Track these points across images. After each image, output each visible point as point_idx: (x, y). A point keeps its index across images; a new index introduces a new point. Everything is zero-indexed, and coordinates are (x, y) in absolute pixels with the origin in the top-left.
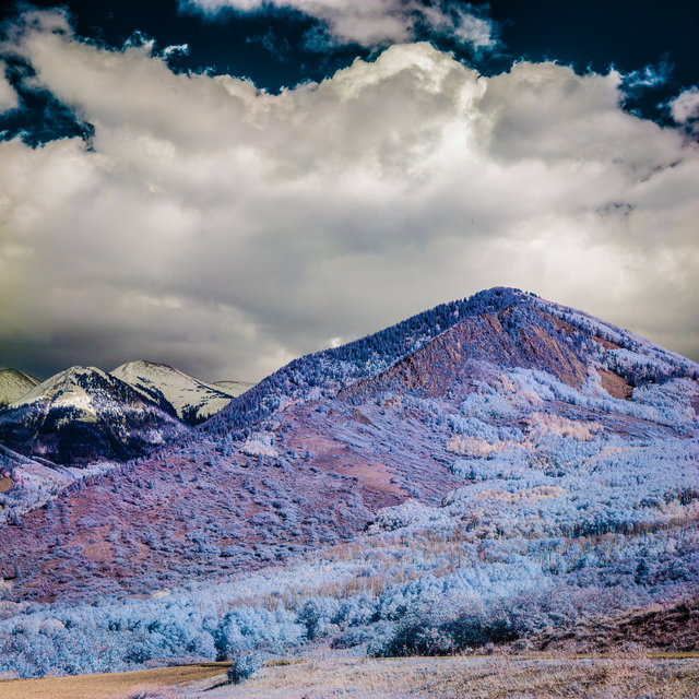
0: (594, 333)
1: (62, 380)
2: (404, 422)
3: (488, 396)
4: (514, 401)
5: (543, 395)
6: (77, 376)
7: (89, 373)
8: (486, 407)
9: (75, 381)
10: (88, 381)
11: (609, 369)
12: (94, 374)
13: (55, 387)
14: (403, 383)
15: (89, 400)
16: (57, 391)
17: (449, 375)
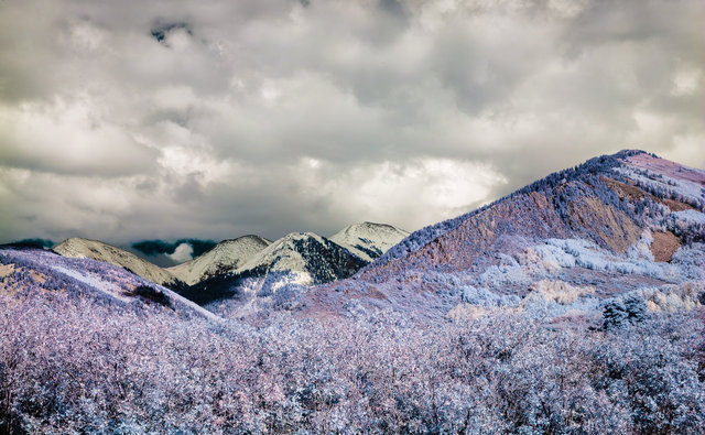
0: (669, 196)
1: (280, 246)
2: (419, 295)
3: (508, 267)
4: (531, 271)
5: (563, 263)
6: (295, 241)
7: (305, 238)
8: (502, 277)
9: (293, 246)
10: (304, 246)
11: (668, 229)
12: (310, 239)
13: (274, 254)
14: (430, 260)
15: (304, 264)
16: (275, 257)
17: (478, 250)
